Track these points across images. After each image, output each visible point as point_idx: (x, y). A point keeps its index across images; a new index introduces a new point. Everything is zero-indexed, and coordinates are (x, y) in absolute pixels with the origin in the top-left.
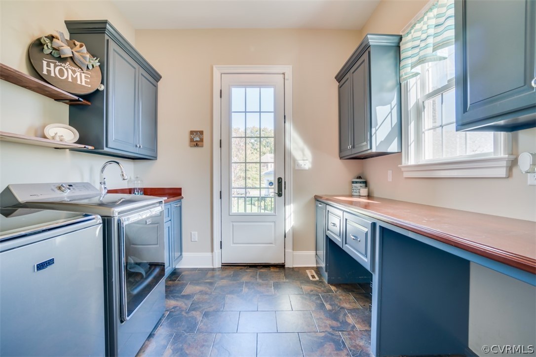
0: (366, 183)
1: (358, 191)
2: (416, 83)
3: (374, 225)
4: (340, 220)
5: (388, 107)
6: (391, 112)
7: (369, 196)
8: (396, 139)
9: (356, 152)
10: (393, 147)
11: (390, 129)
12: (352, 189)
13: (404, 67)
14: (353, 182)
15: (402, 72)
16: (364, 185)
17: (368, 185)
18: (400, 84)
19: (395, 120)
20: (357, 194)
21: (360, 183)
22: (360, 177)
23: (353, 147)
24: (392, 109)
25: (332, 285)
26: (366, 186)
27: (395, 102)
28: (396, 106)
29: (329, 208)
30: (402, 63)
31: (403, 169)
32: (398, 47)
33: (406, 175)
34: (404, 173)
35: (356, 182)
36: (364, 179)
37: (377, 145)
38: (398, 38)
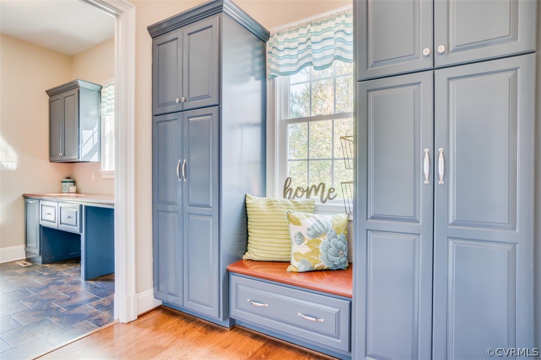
0: (74, 182)
1: (67, 189)
2: (110, 119)
3: (81, 206)
4: (55, 209)
5: (91, 132)
6: (93, 135)
7: (77, 192)
8: (97, 153)
9: (66, 158)
10: (95, 159)
11: (92, 147)
12: (62, 187)
13: (103, 107)
14: (63, 182)
15: (102, 110)
16: (73, 183)
17: (76, 184)
18: (101, 117)
19: (96, 141)
20: (67, 191)
21: (70, 182)
22: (68, 178)
23: (64, 155)
24: (94, 133)
25: (46, 264)
26: (75, 185)
27: (96, 128)
28: (97, 132)
29: (42, 202)
30: (102, 104)
31: (102, 173)
32: (100, 92)
33: (104, 177)
34: (103, 176)
35: (66, 182)
36: (72, 179)
37: (83, 156)
38: (100, 87)
